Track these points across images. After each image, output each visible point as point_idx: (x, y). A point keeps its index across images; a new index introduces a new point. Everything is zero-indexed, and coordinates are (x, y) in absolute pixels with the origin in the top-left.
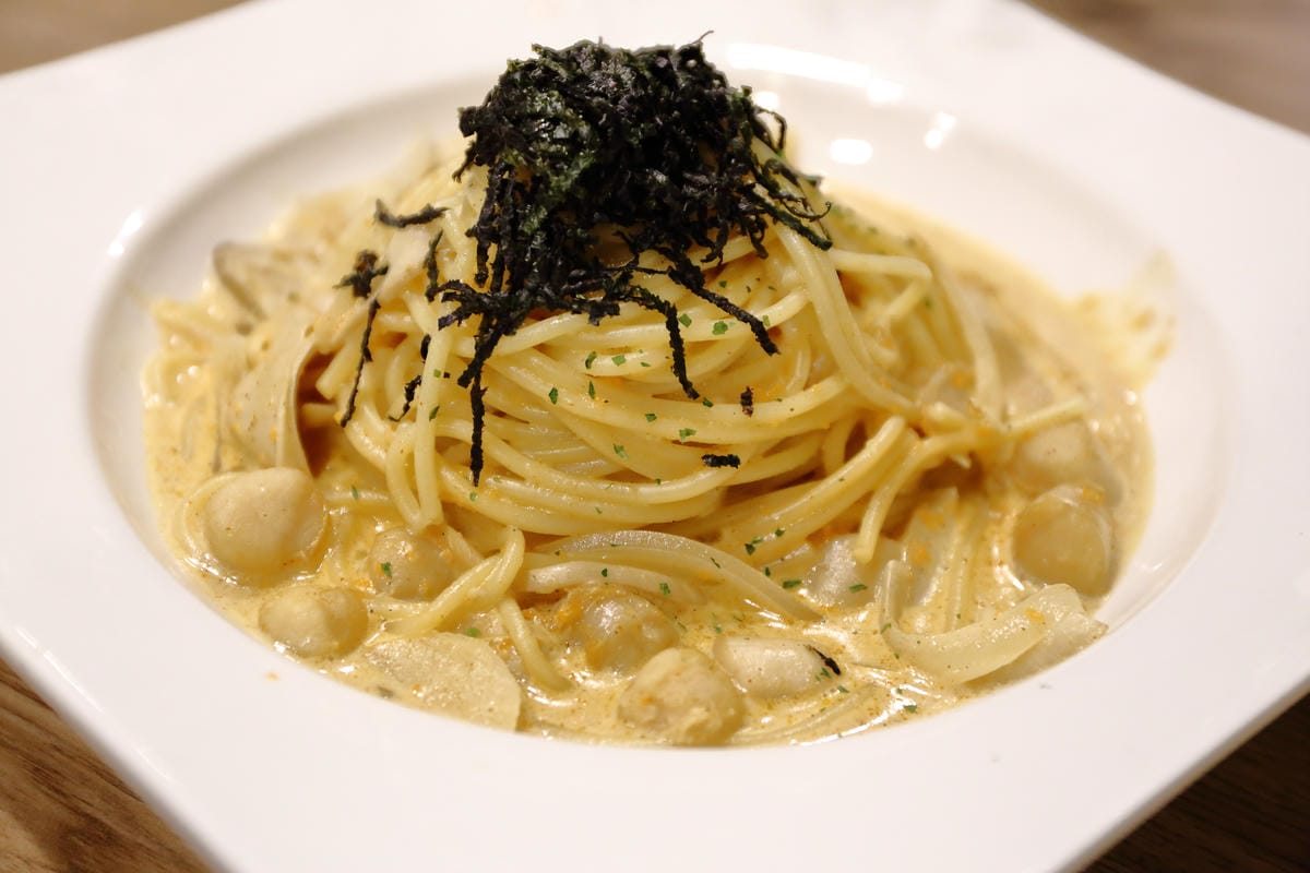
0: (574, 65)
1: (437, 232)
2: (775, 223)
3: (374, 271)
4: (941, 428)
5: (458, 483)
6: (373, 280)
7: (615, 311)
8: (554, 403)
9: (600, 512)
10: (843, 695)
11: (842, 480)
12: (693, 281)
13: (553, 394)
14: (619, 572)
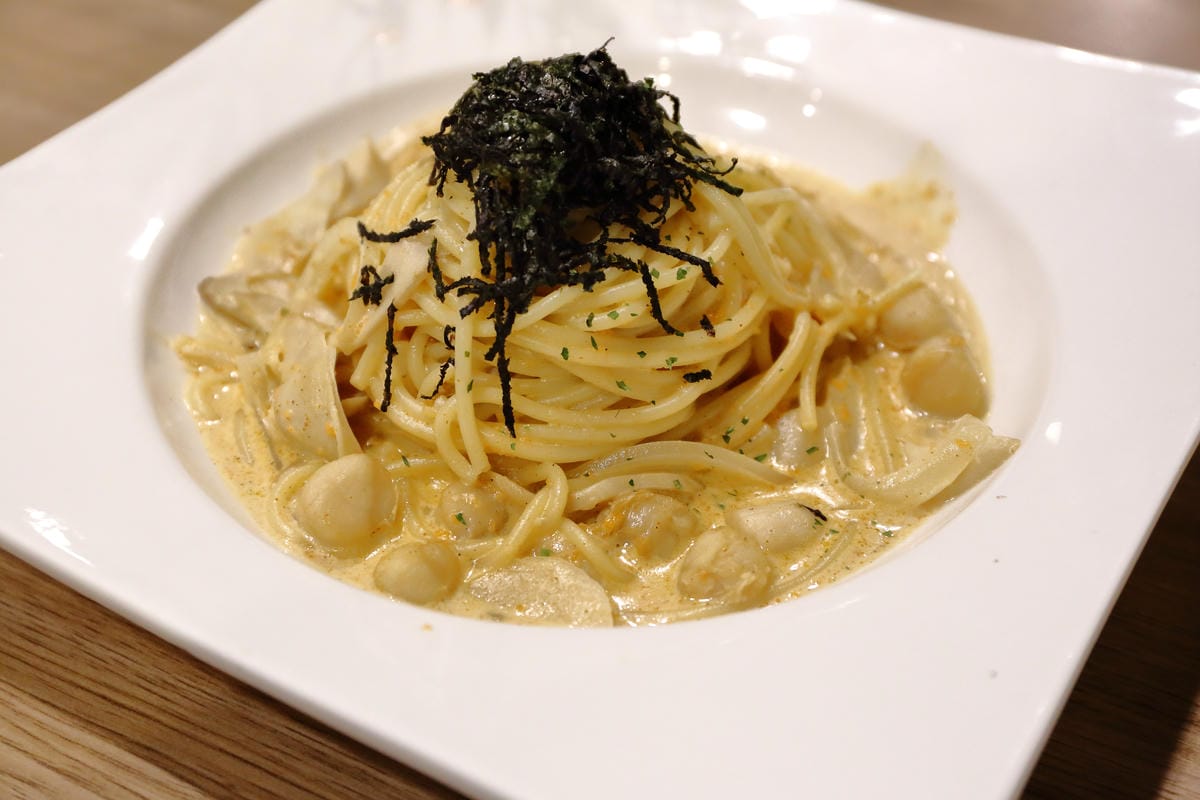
0: (518, 84)
1: (431, 241)
2: (695, 182)
3: (382, 282)
4: (832, 314)
5: (498, 437)
6: (383, 288)
7: (602, 277)
8: (566, 359)
9: (613, 436)
10: (836, 536)
11: (781, 370)
12: (650, 239)
13: (565, 352)
14: (644, 480)
